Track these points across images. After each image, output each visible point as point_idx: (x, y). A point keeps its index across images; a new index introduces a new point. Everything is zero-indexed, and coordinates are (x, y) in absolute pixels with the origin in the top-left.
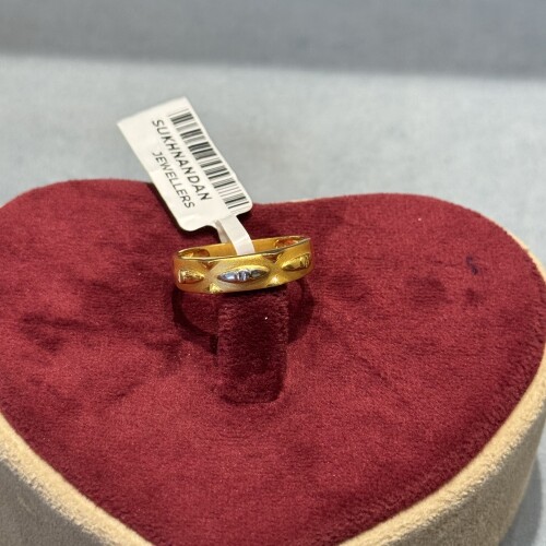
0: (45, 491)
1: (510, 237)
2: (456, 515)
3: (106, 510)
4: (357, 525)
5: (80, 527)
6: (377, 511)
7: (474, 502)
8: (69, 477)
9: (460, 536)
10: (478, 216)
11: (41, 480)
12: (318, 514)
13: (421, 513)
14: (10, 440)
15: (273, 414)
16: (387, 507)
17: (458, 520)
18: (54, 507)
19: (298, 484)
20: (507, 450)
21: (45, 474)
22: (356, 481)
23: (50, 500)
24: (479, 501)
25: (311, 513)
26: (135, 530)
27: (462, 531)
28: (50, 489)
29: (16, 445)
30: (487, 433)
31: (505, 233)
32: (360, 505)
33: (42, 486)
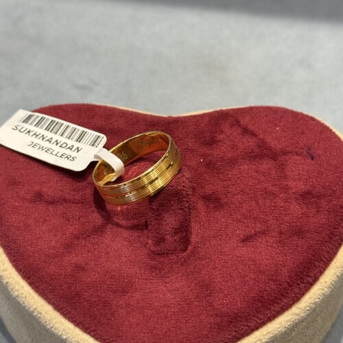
0: (42, 317)
1: (334, 133)
2: (303, 321)
3: (81, 328)
4: (240, 334)
5: (66, 340)
7: (314, 312)
8: (57, 308)
9: (306, 330)
10: (313, 119)
11: (39, 309)
12: (215, 328)
14: (19, 284)
15: (185, 262)
16: (259, 321)
17: (304, 324)
18: (48, 327)
19: (202, 308)
20: (335, 278)
21: (42, 306)
22: (239, 304)
23: (46, 322)
24: (318, 310)
25: (211, 327)
27: (307, 328)
28: (46, 315)
29: (23, 287)
30: (322, 269)
31: (331, 130)
32: (241, 321)
33: (40, 313)
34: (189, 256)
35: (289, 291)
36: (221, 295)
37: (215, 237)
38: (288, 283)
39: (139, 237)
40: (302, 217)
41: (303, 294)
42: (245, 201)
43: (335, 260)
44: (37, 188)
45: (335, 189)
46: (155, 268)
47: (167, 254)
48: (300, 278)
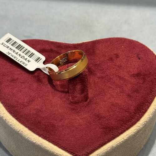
0: (23, 133)
1: (148, 48)
3: (42, 137)
4: (115, 136)
5: (35, 143)
8: (30, 129)
12: (103, 133)
13: (132, 131)
14: (11, 119)
16: (123, 130)
18: (26, 138)
19: (96, 125)
20: (154, 110)
21: (23, 128)
23: (25, 136)
25: (101, 133)
26: (51, 143)
27: (142, 134)
28: (25, 133)
29: (13, 121)
32: (115, 130)
33: (22, 132)
35: (135, 116)
36: (105, 119)
39: (65, 96)
40: (137, 84)
41: (141, 117)
43: (153, 102)
45: (151, 71)
47: (78, 103)
48: (139, 110)
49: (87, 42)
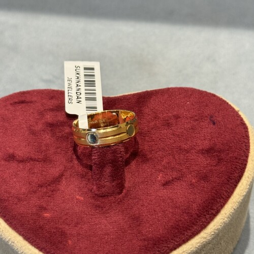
0: (15, 245)
1: (230, 105)
2: (210, 243)
4: (162, 253)
6: (171, 246)
7: (218, 237)
8: (27, 238)
9: (213, 251)
10: (214, 96)
11: (12, 240)
12: (143, 249)
13: (192, 245)
15: (121, 201)
16: (176, 243)
17: (211, 245)
18: (19, 252)
19: (133, 235)
20: (232, 211)
21: (15, 237)
22: (161, 231)
23: (17, 249)
24: (220, 234)
25: (140, 249)
27: (214, 249)
28: (17, 244)
29: (0, 223)
30: (222, 204)
31: (228, 103)
32: (163, 244)
33: (13, 242)
34: (124, 197)
35: (198, 221)
36: (148, 225)
37: (143, 182)
38: (197, 215)
39: (87, 184)
40: (207, 167)
41: (208, 223)
42: (165, 156)
43: (232, 197)
44: (11, 151)
45: (231, 145)
46: (99, 207)
47: (107, 196)
48: (206, 211)
49: (131, 95)
